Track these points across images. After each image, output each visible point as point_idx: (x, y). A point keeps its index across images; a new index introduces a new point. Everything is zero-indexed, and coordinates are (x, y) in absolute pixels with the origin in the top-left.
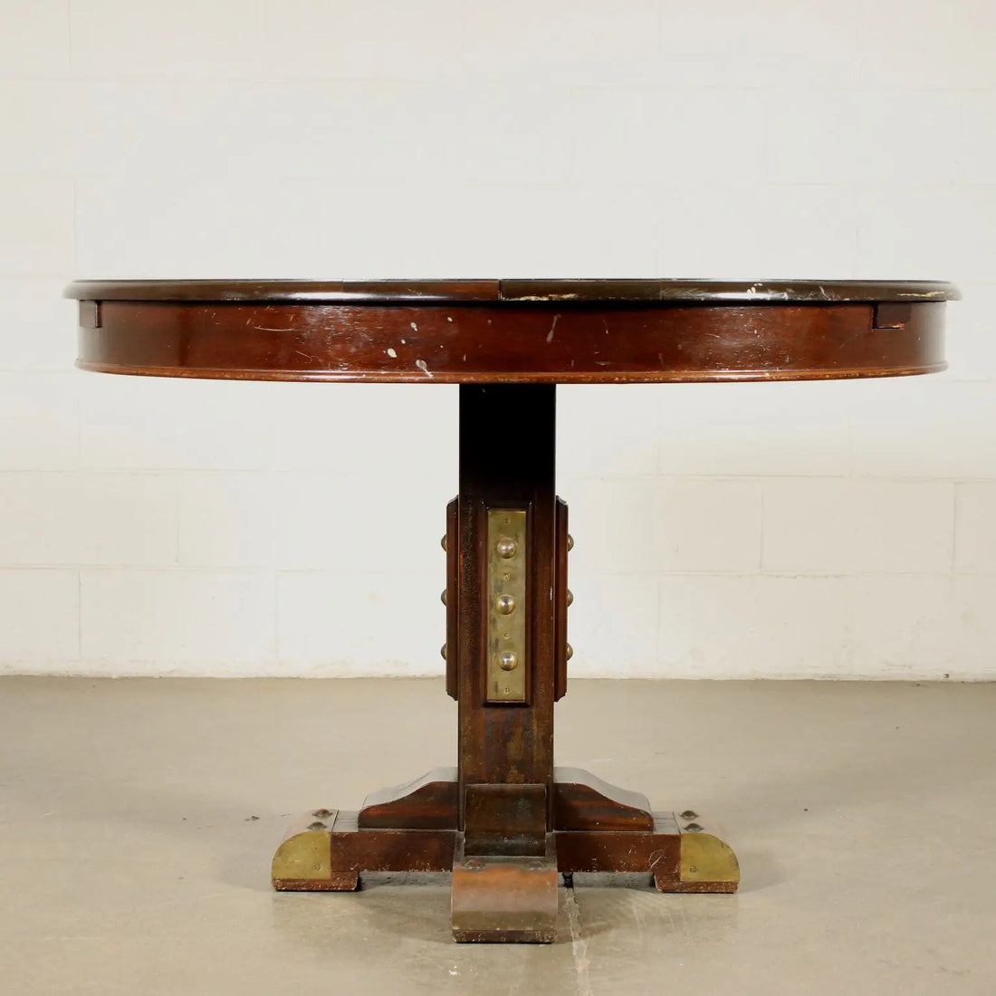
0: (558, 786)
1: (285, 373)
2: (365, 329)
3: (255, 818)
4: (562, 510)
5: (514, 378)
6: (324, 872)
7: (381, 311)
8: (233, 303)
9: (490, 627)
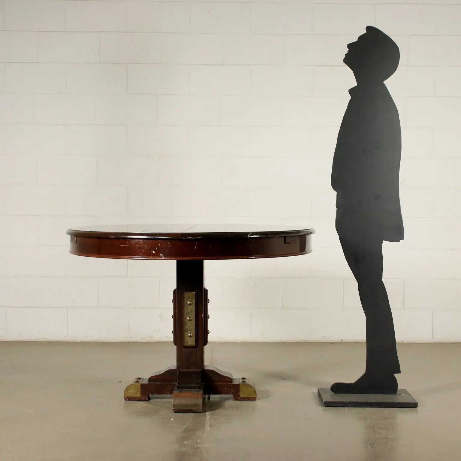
0: (205, 370)
1: (126, 257)
2: (146, 245)
3: (120, 382)
4: (206, 291)
5: (186, 259)
6: (139, 395)
7: (151, 241)
8: (112, 238)
9: (185, 325)
